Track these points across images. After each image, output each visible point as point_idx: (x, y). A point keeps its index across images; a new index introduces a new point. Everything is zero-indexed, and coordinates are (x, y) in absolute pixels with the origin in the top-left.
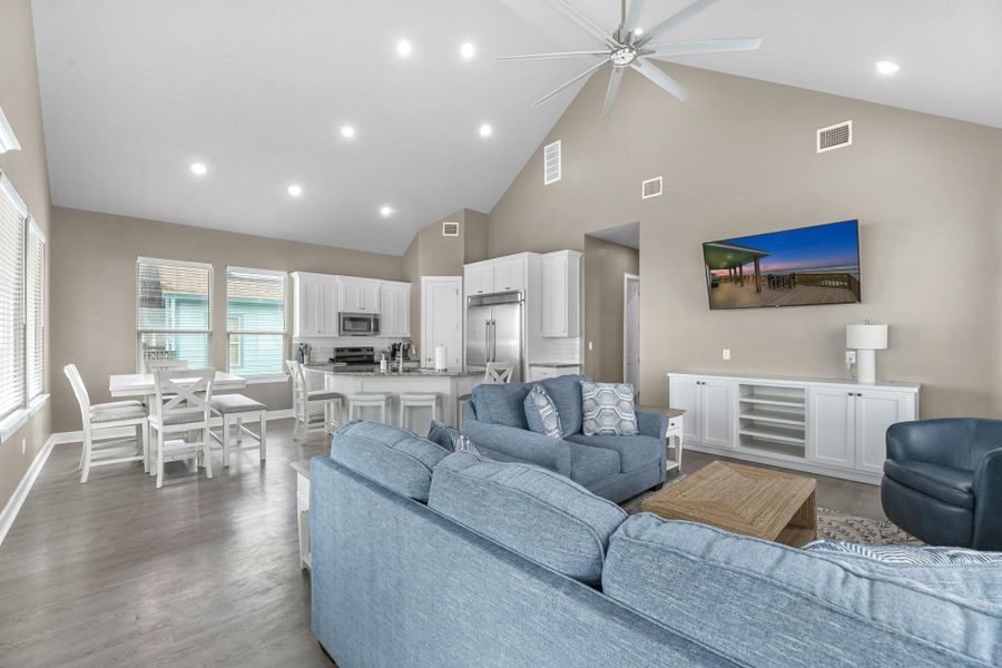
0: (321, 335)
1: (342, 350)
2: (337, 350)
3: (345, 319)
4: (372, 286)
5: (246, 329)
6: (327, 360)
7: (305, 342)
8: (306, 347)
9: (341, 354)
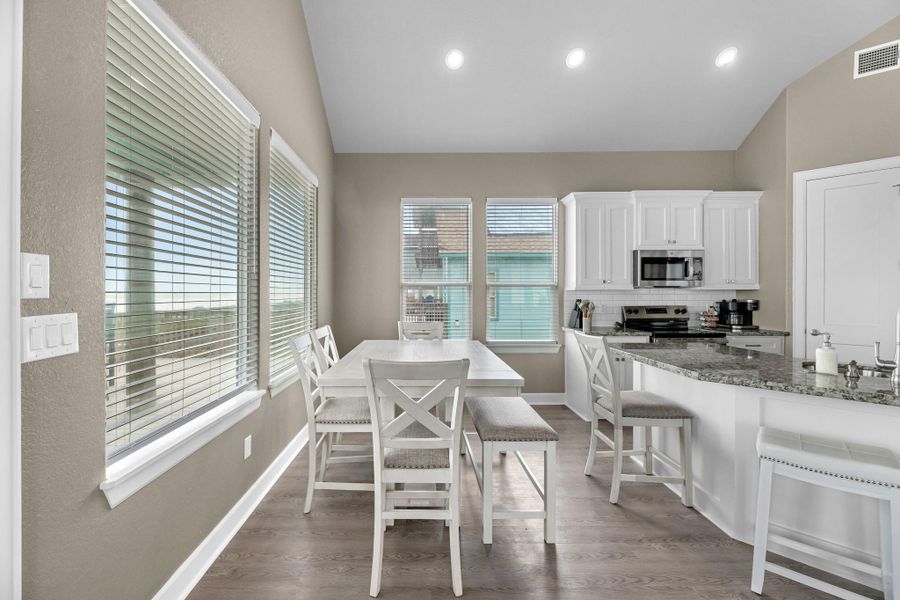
0: (607, 287)
1: (636, 310)
2: (629, 310)
3: (645, 261)
4: (689, 202)
5: (502, 281)
6: (612, 324)
7: (584, 297)
8: (587, 305)
9: (633, 316)
